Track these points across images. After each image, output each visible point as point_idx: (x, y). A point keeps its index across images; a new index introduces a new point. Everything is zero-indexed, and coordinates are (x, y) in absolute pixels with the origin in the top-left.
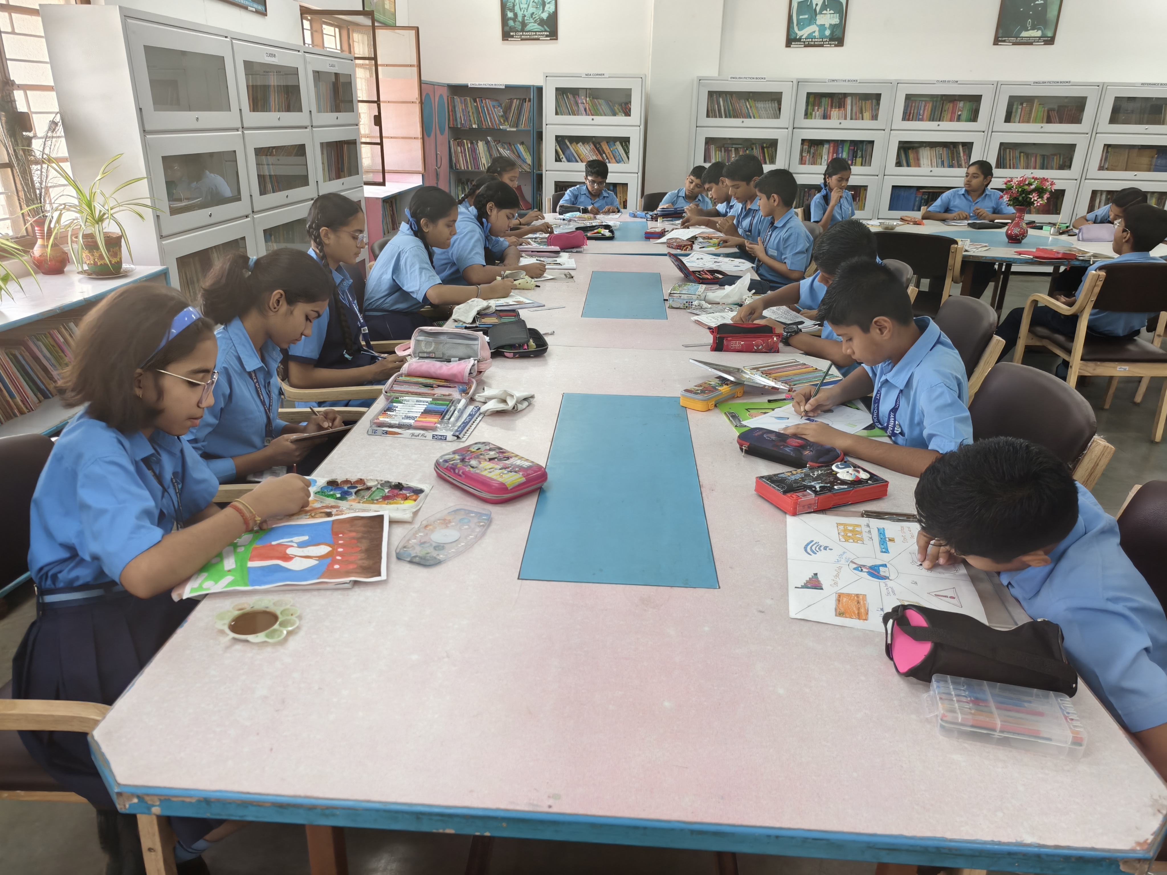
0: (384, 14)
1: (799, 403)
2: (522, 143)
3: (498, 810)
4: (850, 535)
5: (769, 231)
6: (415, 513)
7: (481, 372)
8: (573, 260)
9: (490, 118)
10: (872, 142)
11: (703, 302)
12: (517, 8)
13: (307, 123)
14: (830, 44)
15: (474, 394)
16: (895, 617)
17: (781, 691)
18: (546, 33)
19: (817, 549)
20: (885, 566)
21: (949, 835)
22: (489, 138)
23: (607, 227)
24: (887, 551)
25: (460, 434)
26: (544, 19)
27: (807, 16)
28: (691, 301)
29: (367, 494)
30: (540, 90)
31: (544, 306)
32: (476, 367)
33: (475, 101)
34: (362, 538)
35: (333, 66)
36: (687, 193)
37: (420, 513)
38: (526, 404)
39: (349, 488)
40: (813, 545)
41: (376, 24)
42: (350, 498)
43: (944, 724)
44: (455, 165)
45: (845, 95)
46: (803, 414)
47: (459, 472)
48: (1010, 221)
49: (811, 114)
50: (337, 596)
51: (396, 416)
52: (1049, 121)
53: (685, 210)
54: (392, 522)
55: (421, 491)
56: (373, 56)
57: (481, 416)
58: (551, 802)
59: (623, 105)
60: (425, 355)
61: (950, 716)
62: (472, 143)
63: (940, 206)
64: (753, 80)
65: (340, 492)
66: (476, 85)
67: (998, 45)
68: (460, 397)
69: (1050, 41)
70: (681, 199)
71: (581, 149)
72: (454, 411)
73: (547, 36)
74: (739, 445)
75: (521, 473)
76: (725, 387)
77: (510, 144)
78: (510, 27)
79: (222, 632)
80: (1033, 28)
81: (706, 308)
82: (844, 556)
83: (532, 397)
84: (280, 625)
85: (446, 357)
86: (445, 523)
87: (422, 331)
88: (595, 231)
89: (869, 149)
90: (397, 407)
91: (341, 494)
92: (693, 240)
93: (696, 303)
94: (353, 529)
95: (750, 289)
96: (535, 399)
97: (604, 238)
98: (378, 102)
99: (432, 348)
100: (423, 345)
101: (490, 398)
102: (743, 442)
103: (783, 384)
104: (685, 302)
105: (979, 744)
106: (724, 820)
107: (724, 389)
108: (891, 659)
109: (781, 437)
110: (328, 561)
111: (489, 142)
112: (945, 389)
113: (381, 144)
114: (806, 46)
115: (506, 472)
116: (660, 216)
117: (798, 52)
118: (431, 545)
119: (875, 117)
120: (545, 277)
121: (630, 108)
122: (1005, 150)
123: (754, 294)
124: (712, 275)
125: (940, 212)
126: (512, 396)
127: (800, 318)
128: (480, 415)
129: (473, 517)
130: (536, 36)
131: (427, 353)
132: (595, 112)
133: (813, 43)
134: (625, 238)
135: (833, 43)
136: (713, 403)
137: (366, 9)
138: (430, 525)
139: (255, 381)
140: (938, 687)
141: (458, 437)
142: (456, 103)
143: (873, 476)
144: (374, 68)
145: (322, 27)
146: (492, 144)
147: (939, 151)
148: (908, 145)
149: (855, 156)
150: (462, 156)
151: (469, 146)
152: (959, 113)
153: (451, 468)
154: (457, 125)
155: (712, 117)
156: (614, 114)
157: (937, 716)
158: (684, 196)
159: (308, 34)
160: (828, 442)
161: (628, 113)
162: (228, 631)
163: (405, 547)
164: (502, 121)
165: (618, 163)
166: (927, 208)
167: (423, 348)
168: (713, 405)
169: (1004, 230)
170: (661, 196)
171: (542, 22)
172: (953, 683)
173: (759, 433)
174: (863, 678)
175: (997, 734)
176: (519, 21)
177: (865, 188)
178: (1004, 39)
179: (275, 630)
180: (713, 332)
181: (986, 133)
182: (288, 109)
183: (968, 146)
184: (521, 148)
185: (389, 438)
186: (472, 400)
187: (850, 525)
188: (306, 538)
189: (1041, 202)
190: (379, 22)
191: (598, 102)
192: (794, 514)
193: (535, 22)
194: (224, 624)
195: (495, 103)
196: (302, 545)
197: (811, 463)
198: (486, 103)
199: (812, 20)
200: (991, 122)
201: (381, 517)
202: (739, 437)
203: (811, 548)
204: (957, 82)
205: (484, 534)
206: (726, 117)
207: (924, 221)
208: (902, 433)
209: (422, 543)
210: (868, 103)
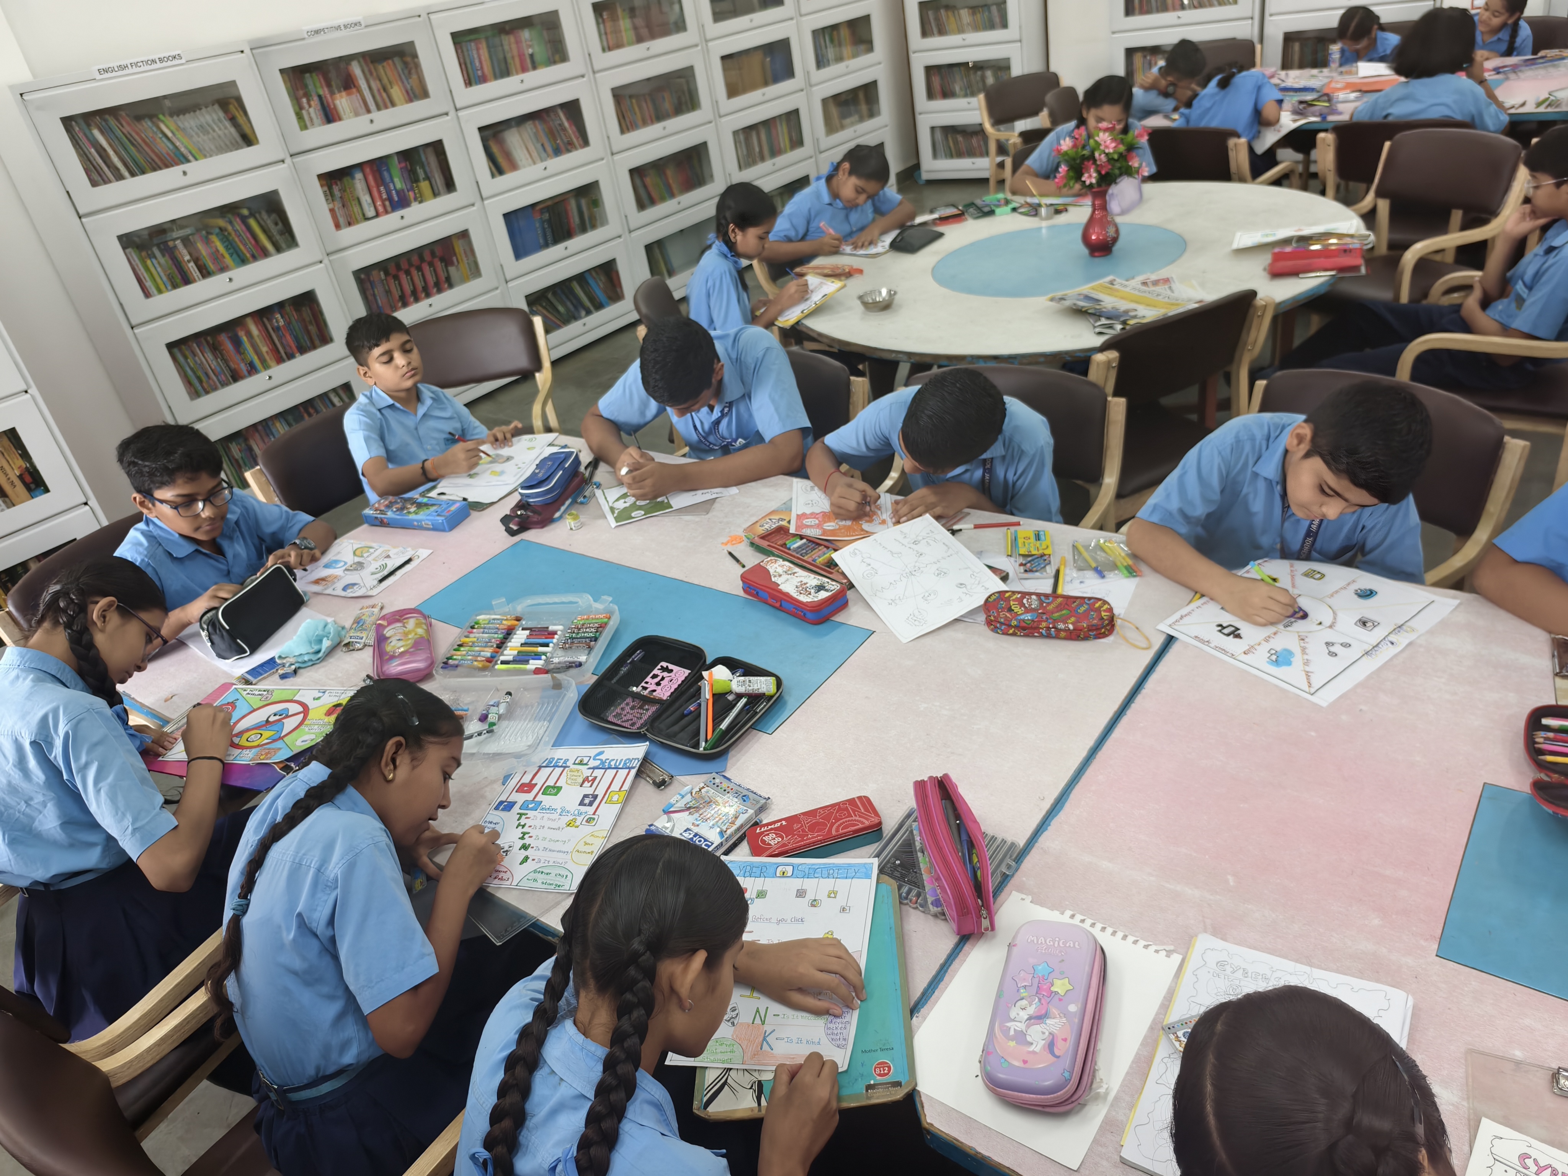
10: (439, 144)
45: (348, 60)
49: (306, 117)
64: (155, 66)
119: (421, 93)
148: (494, 131)
149: (414, 182)
152: (531, 52)
155: (104, 183)
177: (465, 234)
181: (587, 76)
183: (574, 109)
200: (586, 56)
206: (132, 174)
210: (398, 66)
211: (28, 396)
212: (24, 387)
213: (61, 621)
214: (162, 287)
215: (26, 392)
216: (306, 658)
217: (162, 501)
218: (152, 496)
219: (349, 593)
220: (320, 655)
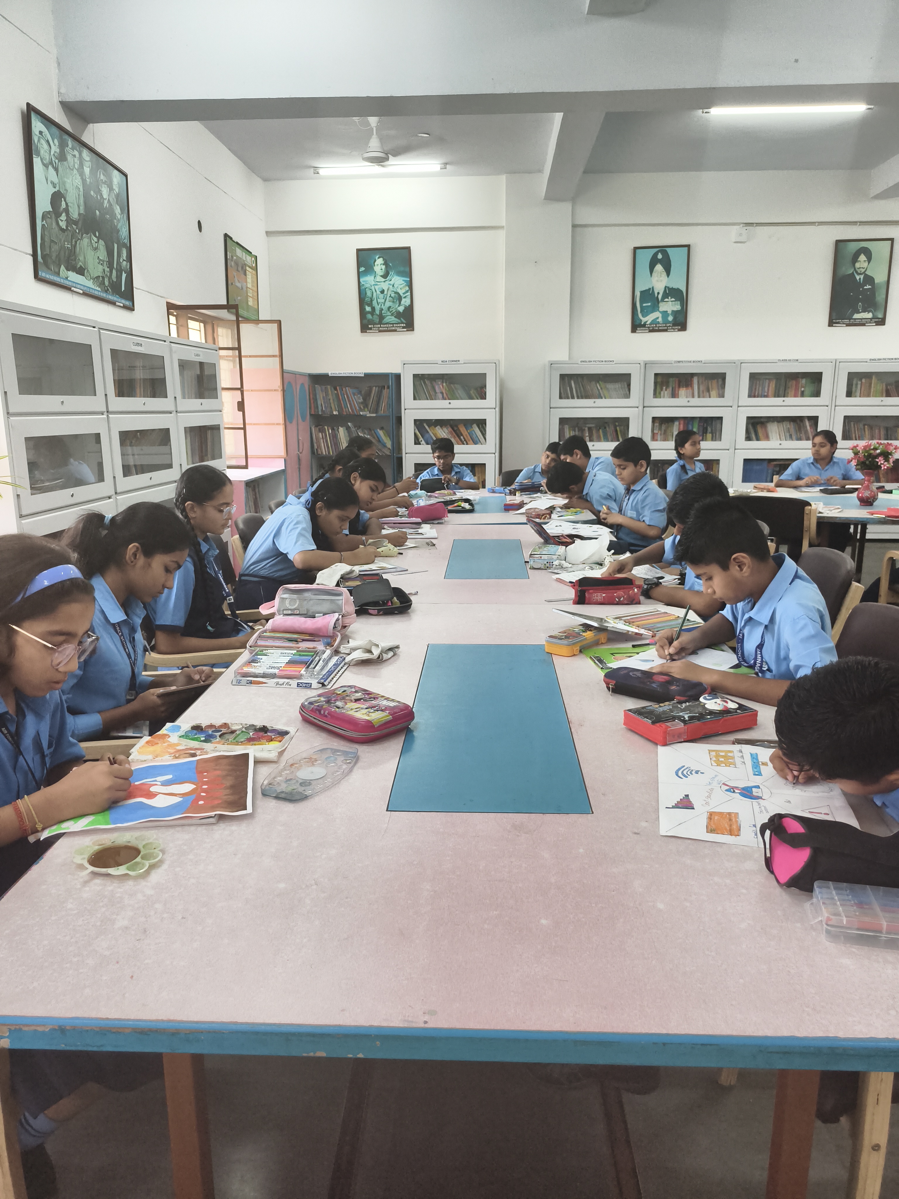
0: (248, 311)
1: (662, 647)
2: (382, 428)
3: (371, 1027)
4: (723, 760)
5: (626, 497)
6: (281, 753)
7: (345, 627)
8: (435, 530)
9: (350, 404)
10: (721, 419)
11: (563, 562)
12: (375, 303)
13: (172, 408)
14: (674, 329)
15: (339, 646)
16: (772, 827)
17: (661, 906)
18: (402, 325)
19: (689, 773)
20: (758, 787)
21: (841, 1035)
22: (349, 424)
23: (467, 501)
24: (760, 774)
25: (325, 681)
26: (400, 312)
27: (649, 304)
28: (551, 561)
29: (231, 737)
30: (398, 377)
31: (407, 570)
32: (340, 621)
33: (336, 389)
34: (227, 775)
35: (198, 355)
36: (544, 468)
37: (285, 753)
38: (391, 654)
39: (212, 732)
40: (684, 770)
41: (240, 319)
42: (214, 741)
43: (829, 928)
44: (317, 450)
45: (692, 375)
46: (668, 657)
47: (324, 713)
48: (860, 486)
49: (660, 393)
50: (202, 830)
51: (260, 666)
52: (888, 394)
53: (542, 484)
54: (257, 762)
55: (287, 733)
56: (237, 346)
57: (346, 666)
58: (426, 1018)
59: (479, 389)
60: (290, 612)
61: (834, 920)
62: (333, 429)
63: (791, 474)
64: (602, 363)
65: (204, 735)
66: (336, 374)
67: (833, 326)
68: (324, 649)
69: (881, 322)
70: (538, 474)
71: (439, 431)
72: (319, 661)
73: (403, 327)
74: (606, 684)
75: (388, 712)
76: (589, 632)
77: (370, 430)
78: (369, 320)
79: (81, 867)
80: (864, 311)
81: (567, 568)
82: (716, 779)
83: (397, 647)
84: (142, 858)
85: (310, 613)
86: (311, 761)
87: (287, 589)
88: (456, 504)
89: (718, 425)
90: (261, 659)
91: (205, 737)
92: (552, 509)
93: (556, 563)
94: (217, 768)
95: (609, 550)
96: (400, 650)
97: (464, 511)
98: (241, 389)
99: (296, 605)
100: (287, 602)
101: (354, 649)
102: (610, 681)
103: (646, 631)
104: (545, 563)
105: (866, 948)
106: (608, 1029)
107: (589, 634)
108: (772, 872)
109: (647, 675)
110: (193, 797)
111: (349, 427)
112: (808, 621)
113: (244, 428)
114: (650, 331)
115: (372, 711)
116: (518, 490)
117: (644, 338)
118: (297, 781)
119: (722, 396)
120: (407, 545)
121: (486, 392)
122: (849, 423)
123: (613, 554)
124: (571, 539)
125: (791, 480)
126: (377, 646)
127: (660, 573)
128: (345, 664)
129: (338, 755)
130: (394, 328)
131: (290, 610)
132: (451, 396)
133: (657, 328)
134: (485, 511)
135: (676, 327)
136: (578, 648)
137: (230, 303)
138: (296, 764)
139: (120, 634)
140: (820, 893)
141: (323, 685)
142: (317, 392)
143: (741, 707)
144: (238, 359)
145: (187, 321)
146: (353, 429)
147: (786, 426)
148: (756, 420)
149: (705, 432)
150: (323, 442)
151: (330, 432)
152: (803, 389)
153: (317, 710)
154: (318, 412)
155: (565, 399)
156: (471, 398)
157: (821, 921)
158: (540, 471)
159: (174, 328)
160: (694, 677)
161: (483, 396)
162: (87, 865)
163: (270, 784)
164: (362, 407)
165: (476, 444)
166: (780, 476)
167: (287, 604)
168: (579, 650)
169: (855, 495)
170: (518, 472)
171: (398, 315)
172: (835, 888)
173: (625, 672)
174: (744, 891)
175: (884, 936)
176: (377, 315)
177: (718, 461)
178: (837, 321)
179: (137, 863)
180: (574, 585)
181: (830, 407)
182: (154, 396)
183: (814, 420)
184: (381, 433)
185: (254, 688)
186: (337, 652)
187: (722, 751)
188: (170, 777)
189: (888, 466)
190: (242, 317)
191: (455, 387)
192: (665, 744)
193: (392, 315)
194: (84, 858)
195: (355, 391)
196: (165, 784)
197: (679, 697)
198: (346, 389)
199: (655, 307)
200: (833, 397)
201: (246, 756)
202: (605, 676)
203: (682, 773)
204: (797, 360)
205: (351, 770)
206: (578, 398)
207: (778, 489)
208: (769, 670)
209: (288, 781)
210: (715, 382)
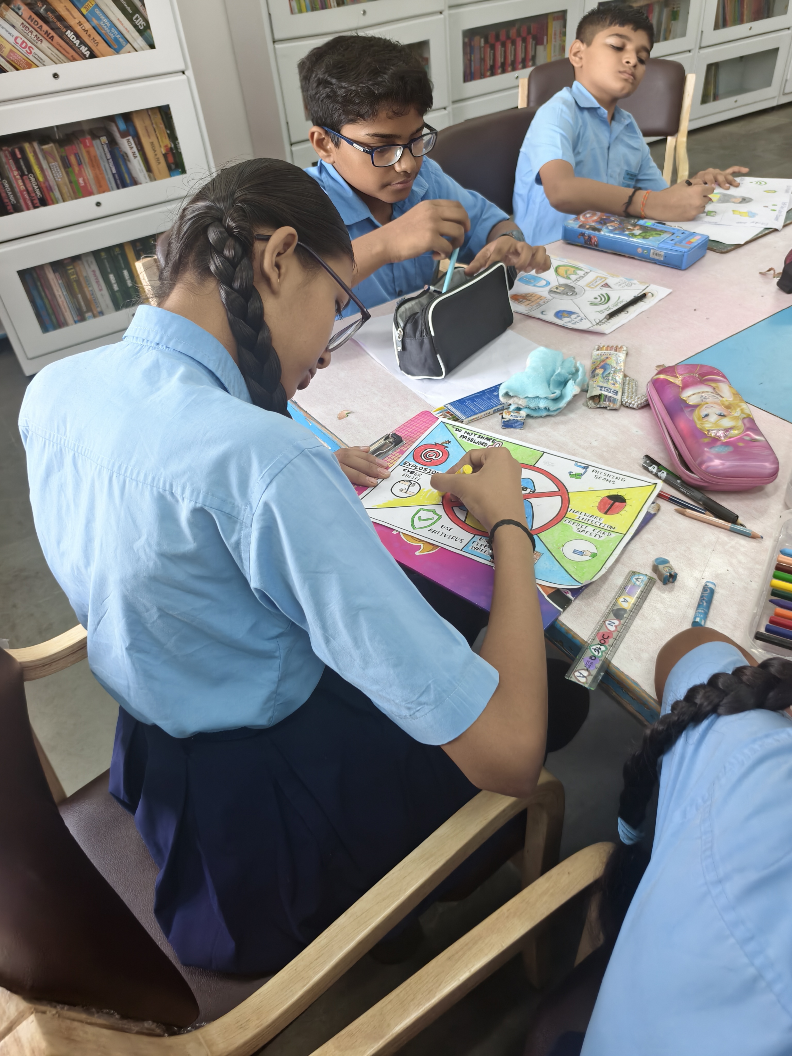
211: (184, 77)
212: (182, 67)
213: (212, 268)
214: (304, 8)
215: (183, 73)
216: (542, 404)
217: (351, 142)
218: (339, 132)
219: (564, 321)
220: (563, 404)
